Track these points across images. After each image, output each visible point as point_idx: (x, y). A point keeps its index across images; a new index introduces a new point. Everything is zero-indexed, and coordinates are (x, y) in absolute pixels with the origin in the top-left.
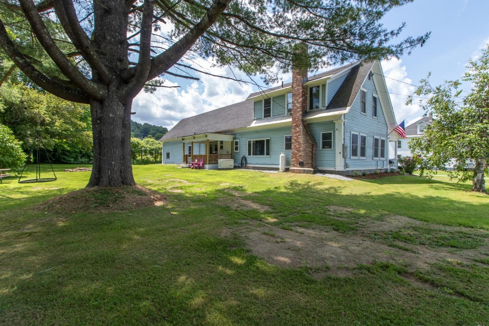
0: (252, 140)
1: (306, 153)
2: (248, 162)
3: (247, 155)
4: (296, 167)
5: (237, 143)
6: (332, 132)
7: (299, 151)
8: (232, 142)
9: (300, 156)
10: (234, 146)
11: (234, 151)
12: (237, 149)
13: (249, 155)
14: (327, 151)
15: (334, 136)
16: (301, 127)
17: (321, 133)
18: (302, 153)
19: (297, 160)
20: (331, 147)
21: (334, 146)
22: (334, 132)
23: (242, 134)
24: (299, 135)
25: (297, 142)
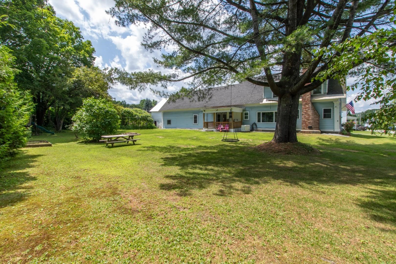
0: (261, 112)
1: (314, 121)
2: (258, 126)
3: (257, 122)
4: (306, 129)
5: (246, 114)
6: (332, 108)
7: (308, 120)
8: (242, 114)
9: (309, 123)
10: (244, 116)
11: (244, 119)
12: (246, 118)
13: (258, 122)
14: (327, 120)
15: (333, 110)
16: (310, 105)
17: (323, 109)
18: (311, 121)
19: (307, 125)
20: (330, 117)
21: (333, 117)
22: (333, 109)
23: (252, 108)
24: (308, 110)
25: (307, 114)
